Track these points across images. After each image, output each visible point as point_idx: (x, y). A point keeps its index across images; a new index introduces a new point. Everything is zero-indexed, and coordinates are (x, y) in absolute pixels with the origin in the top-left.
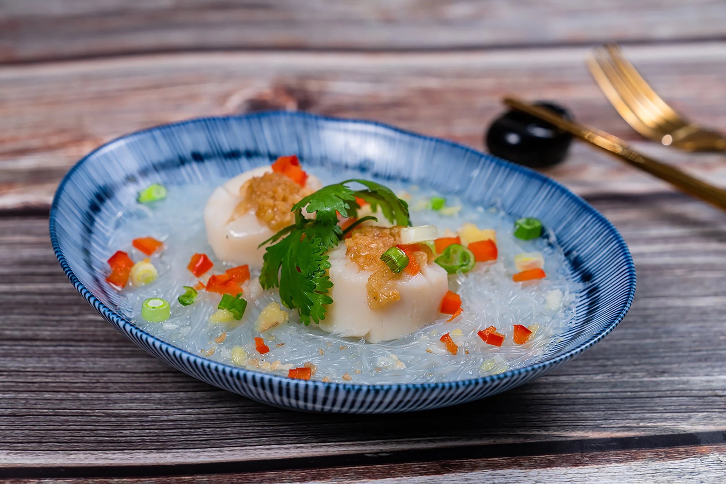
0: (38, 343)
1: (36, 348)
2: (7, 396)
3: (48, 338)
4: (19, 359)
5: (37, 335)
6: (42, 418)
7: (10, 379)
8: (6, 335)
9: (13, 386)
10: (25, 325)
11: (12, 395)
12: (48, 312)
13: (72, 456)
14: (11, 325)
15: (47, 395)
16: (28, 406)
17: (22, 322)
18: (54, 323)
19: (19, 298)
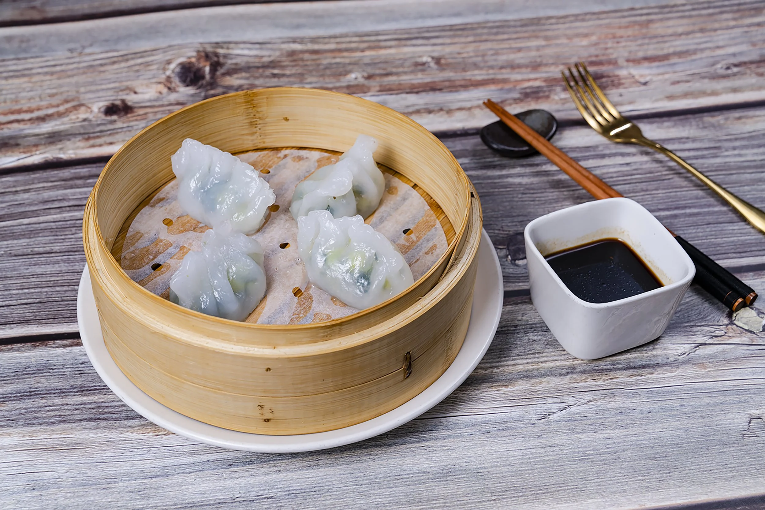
0: (53, 255)
1: (51, 258)
2: (36, 291)
3: (58, 251)
4: (43, 266)
5: (52, 250)
6: (55, 303)
7: (38, 280)
8: (35, 251)
9: (39, 284)
10: (46, 244)
11: (39, 290)
12: (58, 233)
13: (71, 326)
14: (38, 244)
15: (58, 289)
16: (48, 296)
17: (44, 242)
18: (62, 241)
19: (42, 226)
